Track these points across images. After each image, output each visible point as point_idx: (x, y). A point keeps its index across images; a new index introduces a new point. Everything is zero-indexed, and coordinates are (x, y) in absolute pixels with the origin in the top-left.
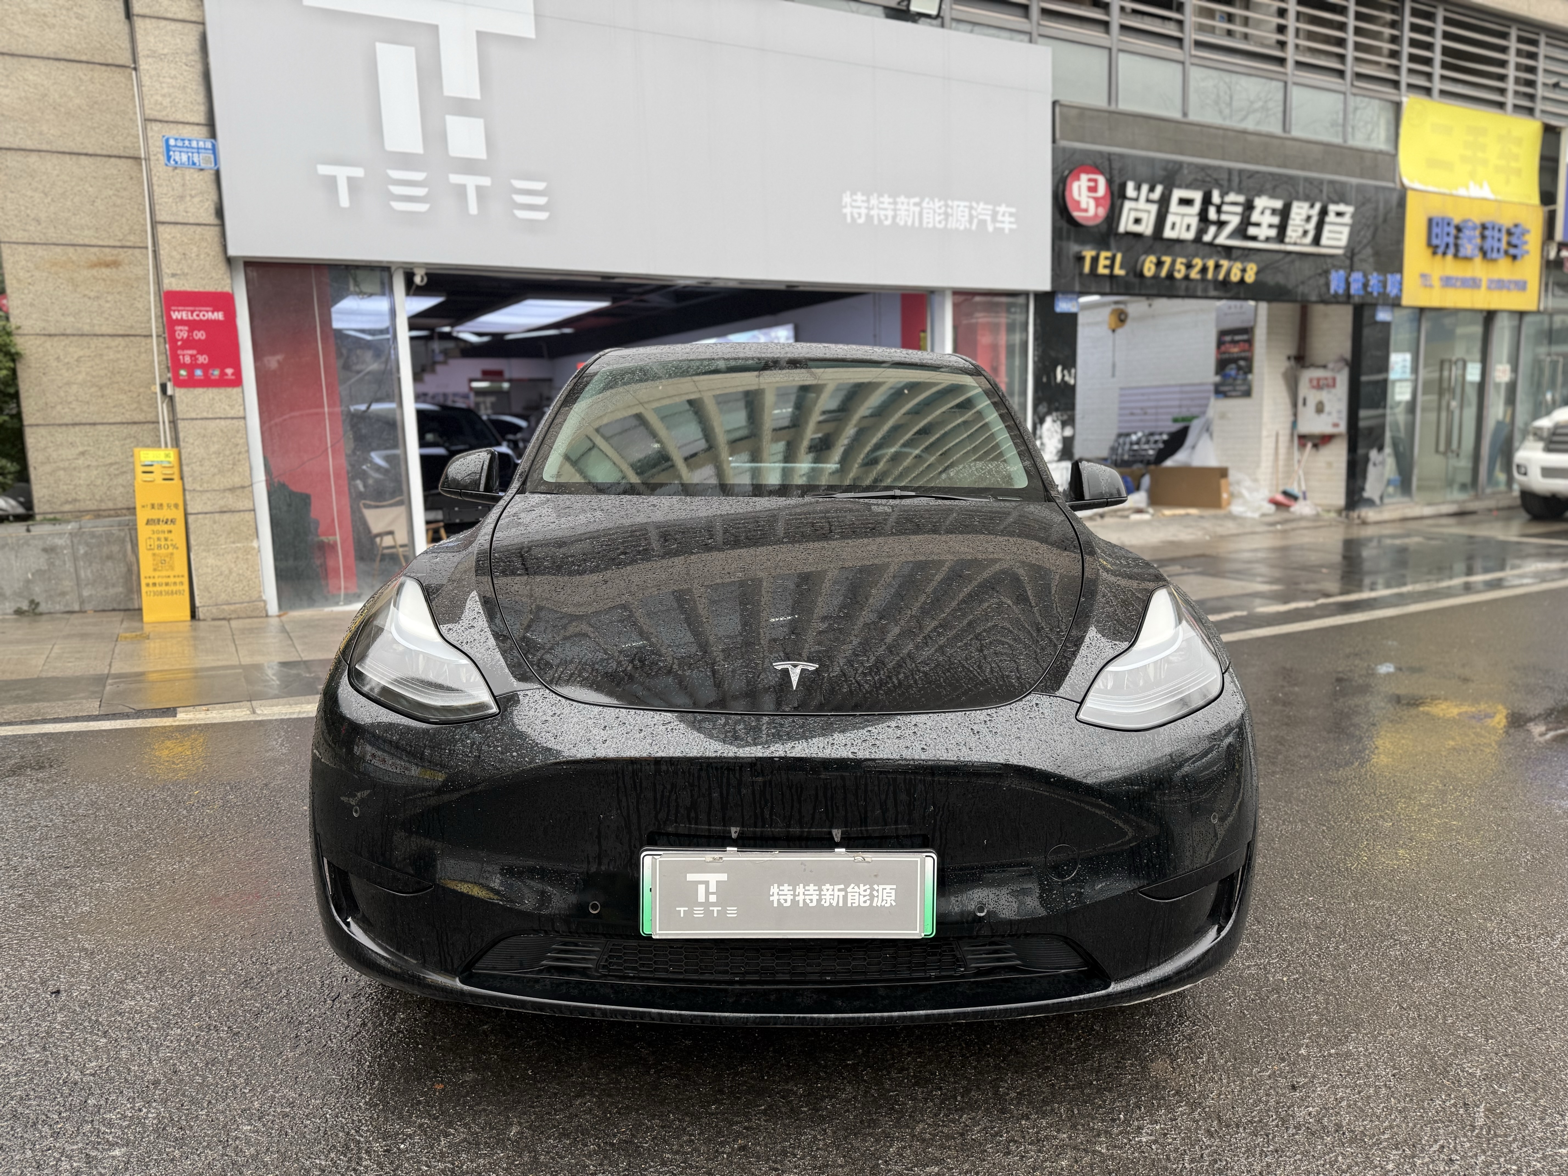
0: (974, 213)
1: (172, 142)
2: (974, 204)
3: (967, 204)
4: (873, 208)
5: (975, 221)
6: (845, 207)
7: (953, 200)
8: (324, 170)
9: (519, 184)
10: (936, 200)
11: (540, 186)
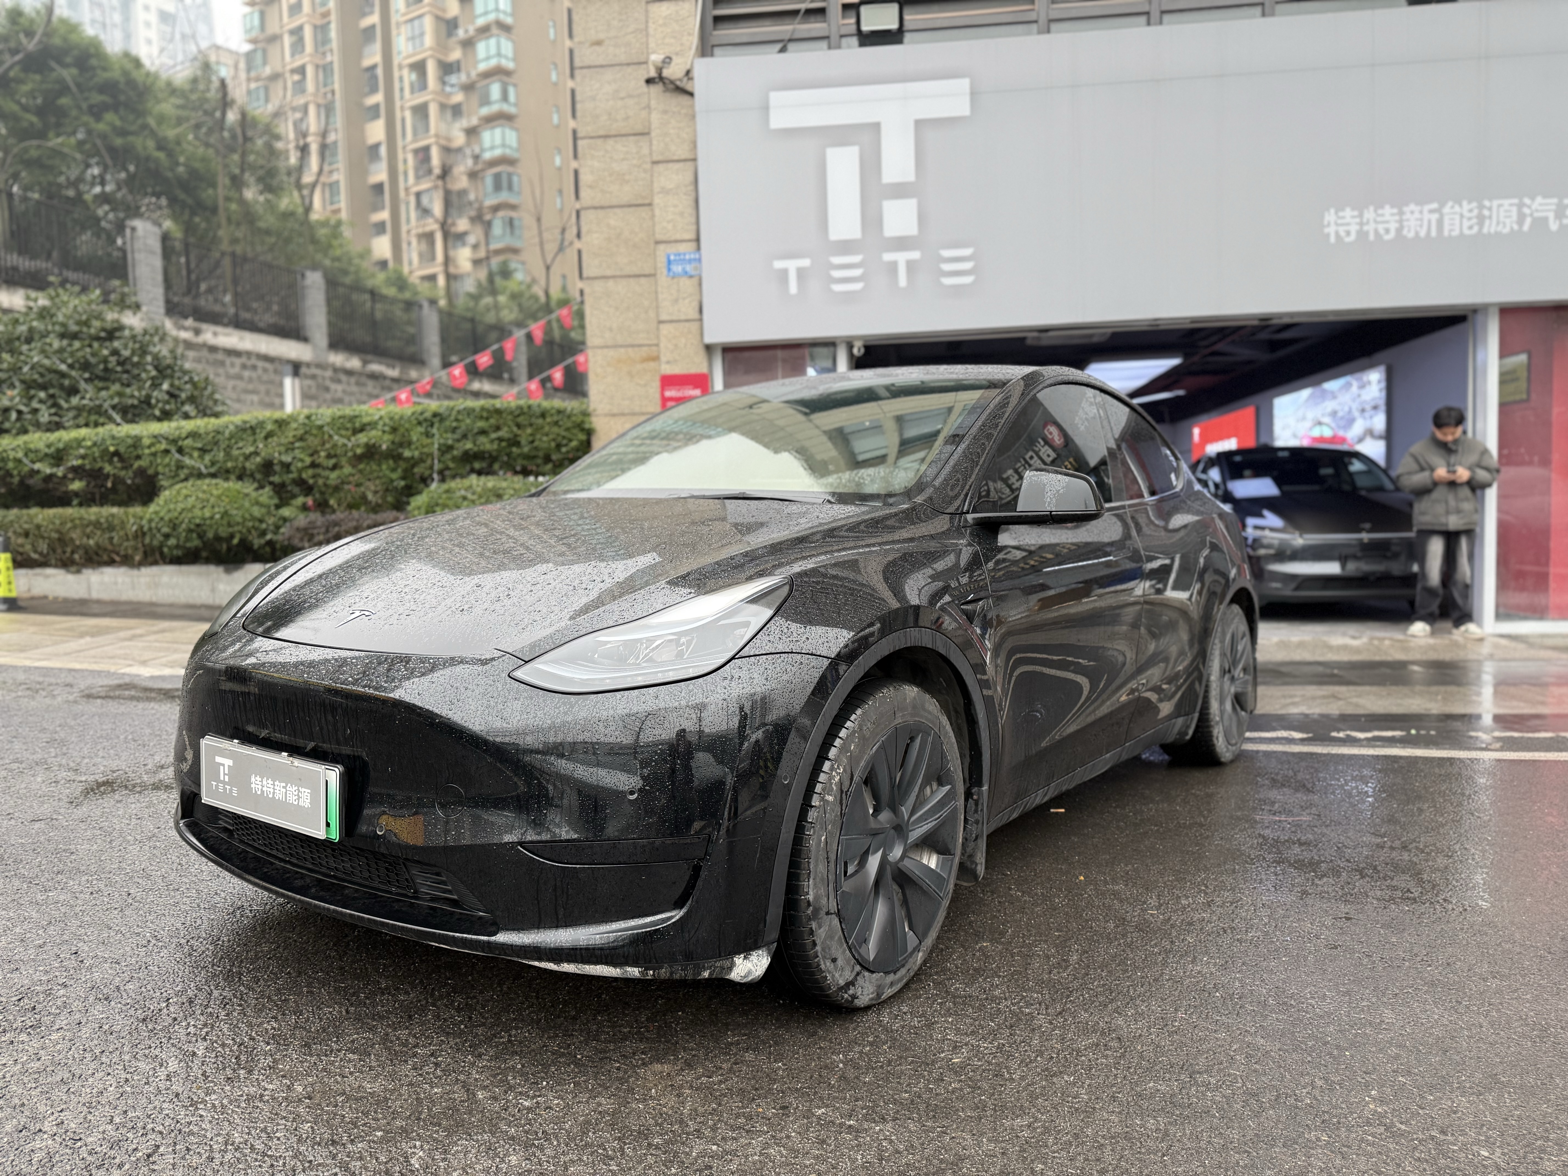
0: (1526, 211)
1: (672, 258)
2: (1527, 201)
3: (1516, 201)
4: (1368, 223)
5: (1528, 221)
6: (1329, 225)
7: (1490, 200)
8: (779, 264)
9: (946, 253)
10: (1465, 203)
11: (967, 252)
